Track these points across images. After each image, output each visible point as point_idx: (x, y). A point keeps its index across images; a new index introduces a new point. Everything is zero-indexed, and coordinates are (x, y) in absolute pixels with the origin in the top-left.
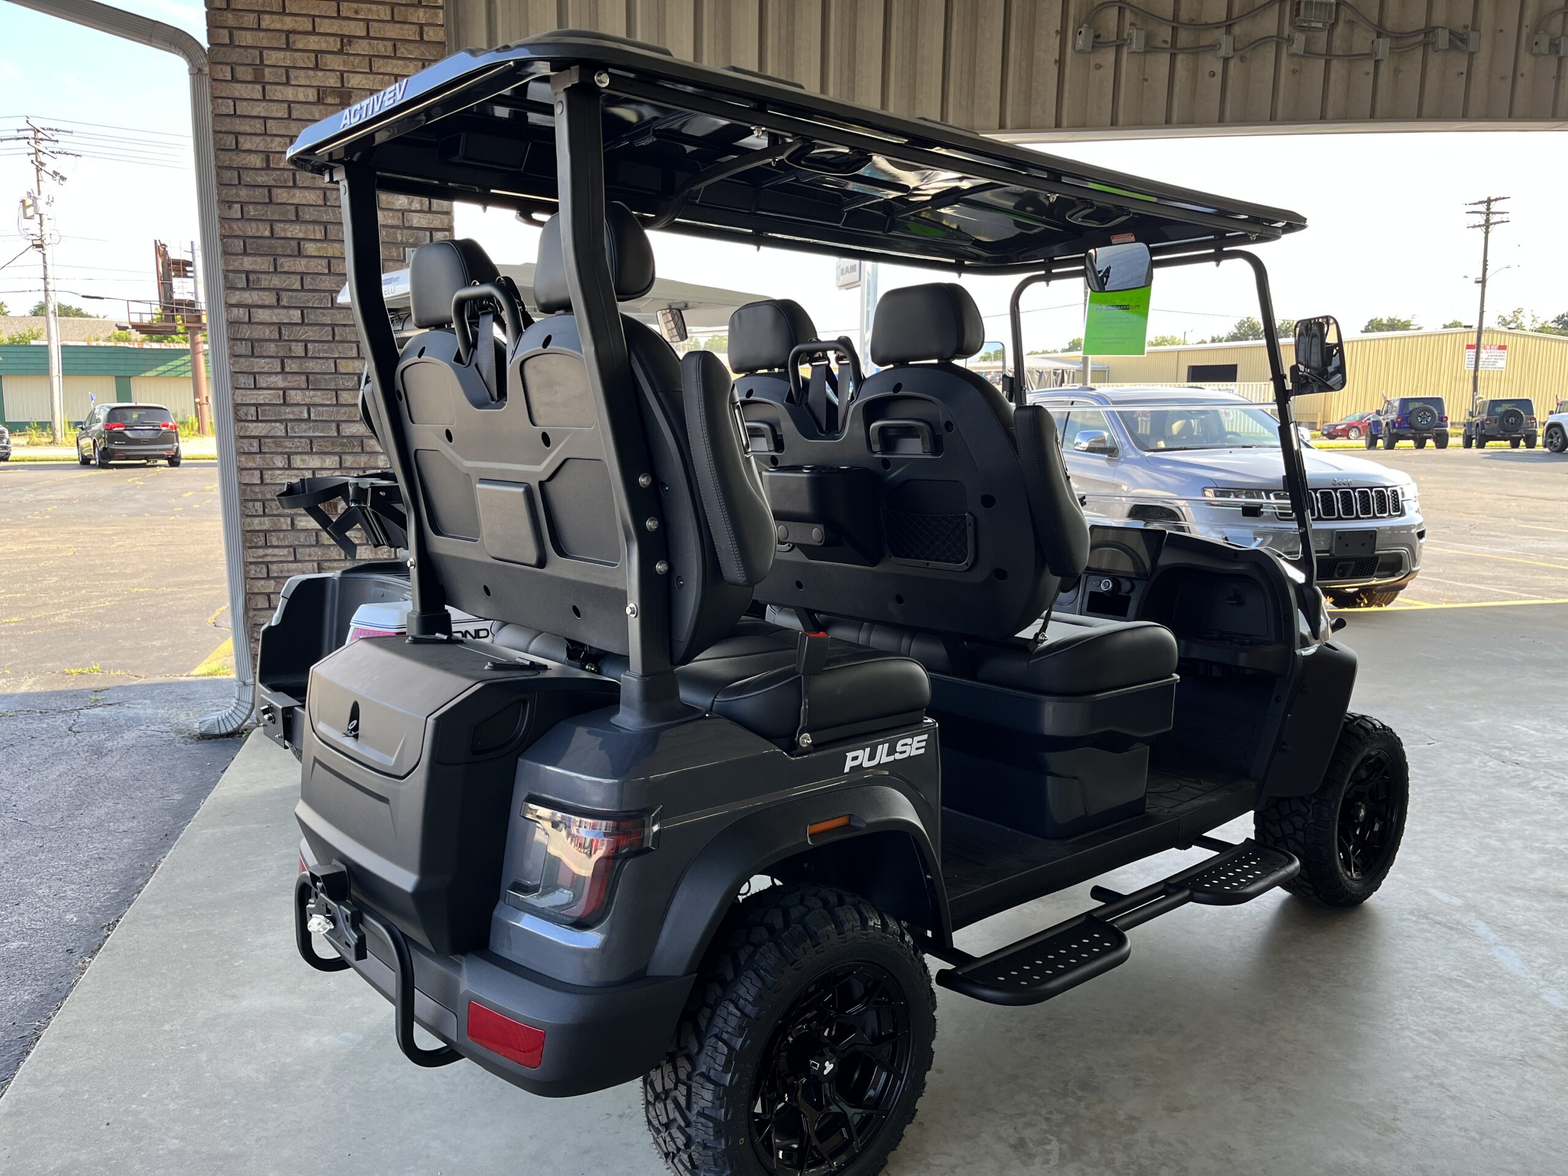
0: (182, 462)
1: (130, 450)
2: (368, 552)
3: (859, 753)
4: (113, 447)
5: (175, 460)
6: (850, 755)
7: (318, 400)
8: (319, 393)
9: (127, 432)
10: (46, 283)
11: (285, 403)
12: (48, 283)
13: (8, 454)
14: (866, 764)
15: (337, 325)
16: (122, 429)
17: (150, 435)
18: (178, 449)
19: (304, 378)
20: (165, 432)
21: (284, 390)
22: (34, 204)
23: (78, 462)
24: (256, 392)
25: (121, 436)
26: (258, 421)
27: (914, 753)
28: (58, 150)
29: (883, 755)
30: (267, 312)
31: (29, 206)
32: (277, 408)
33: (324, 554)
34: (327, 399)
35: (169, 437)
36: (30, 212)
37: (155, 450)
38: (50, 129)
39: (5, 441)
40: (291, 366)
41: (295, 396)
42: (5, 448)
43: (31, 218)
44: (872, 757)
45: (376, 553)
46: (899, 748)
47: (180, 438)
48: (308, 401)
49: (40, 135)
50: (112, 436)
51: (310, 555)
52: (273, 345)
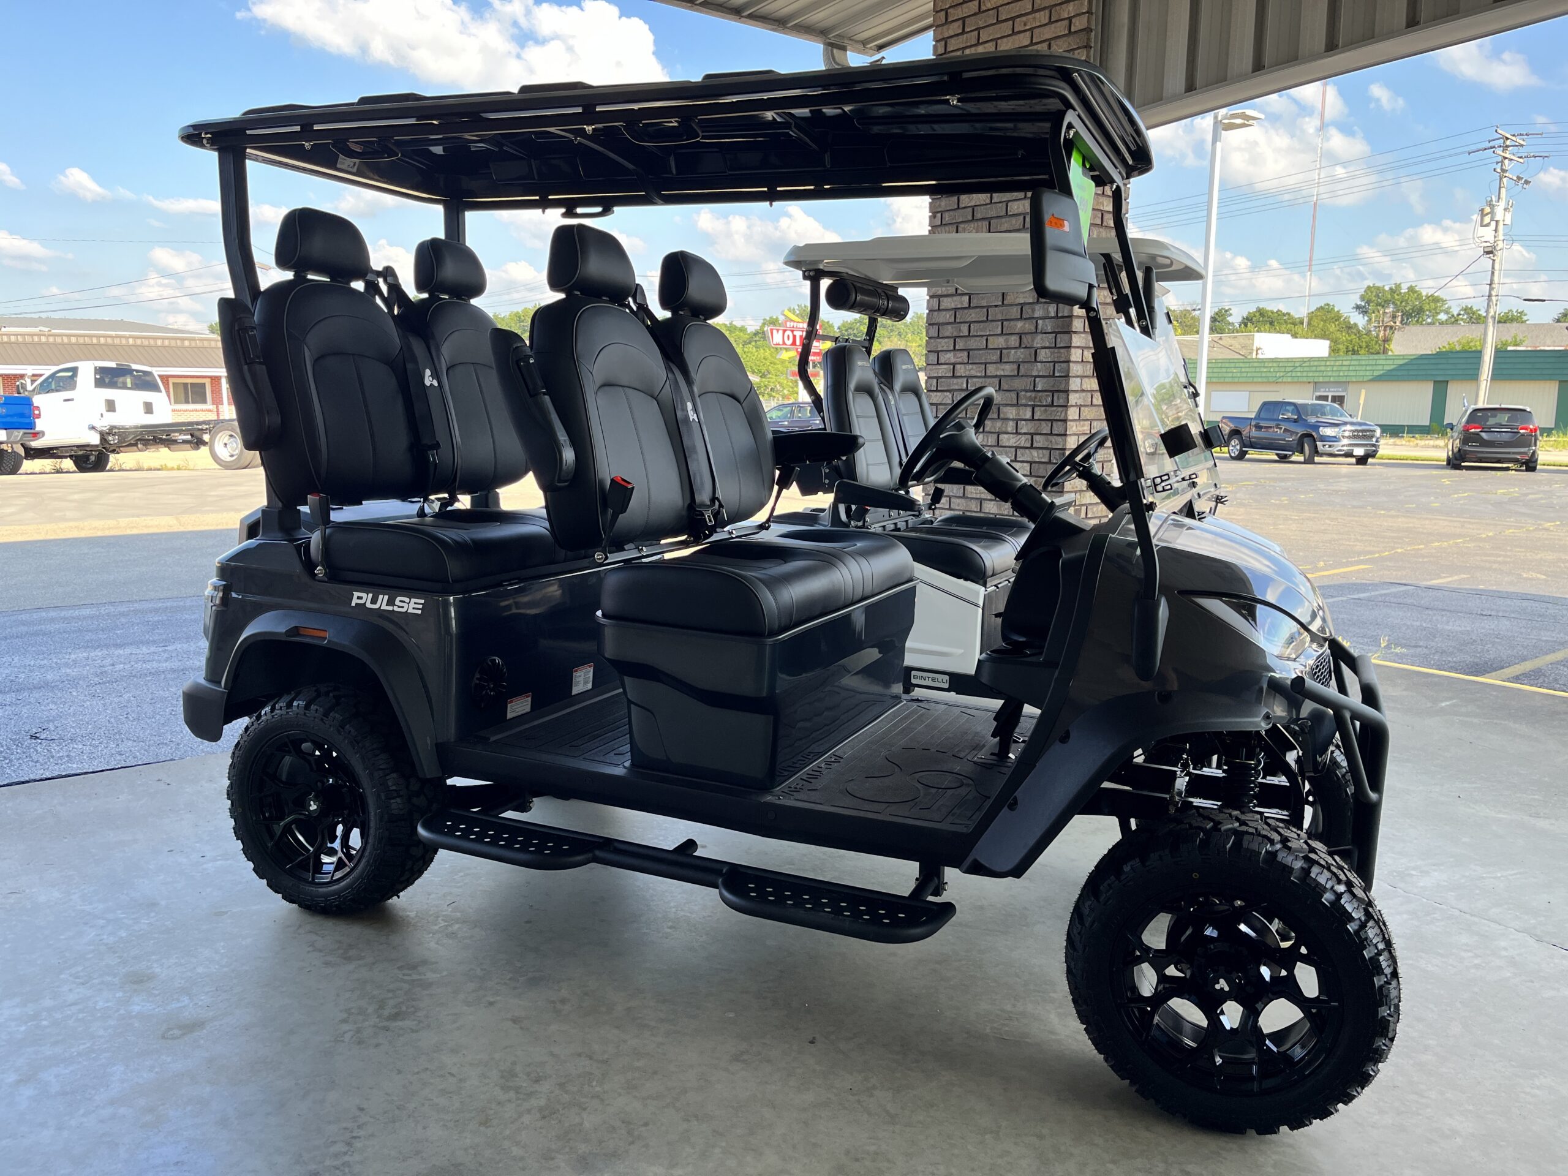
0: (1538, 467)
1: (1482, 452)
2: (995, 507)
3: (364, 595)
4: (1467, 448)
5: (1531, 465)
6: (356, 594)
7: (973, 373)
8: (974, 367)
9: (1483, 435)
10: (1491, 289)
11: (954, 376)
12: (1493, 288)
13: (1376, 452)
14: (369, 605)
15: (991, 306)
16: (1478, 430)
17: (1506, 437)
18: (1534, 452)
19: (966, 353)
20: (1523, 435)
21: (954, 365)
22: (1492, 213)
23: (1445, 463)
24: (938, 367)
25: (1476, 438)
26: (937, 391)
27: (411, 611)
28: (1526, 154)
29: (382, 603)
30: (949, 299)
31: (1487, 214)
32: (949, 380)
33: (967, 505)
34: (979, 372)
35: (1528, 440)
36: (1487, 219)
37: (1509, 453)
38: (1521, 135)
39: (1374, 440)
40: (960, 344)
41: (961, 370)
42: (1374, 445)
43: (1488, 225)
44: (374, 601)
45: (1000, 509)
46: (397, 602)
47: (1538, 443)
48: (967, 373)
49: (1508, 143)
50: (1467, 438)
51: (958, 505)
52: (949, 327)
